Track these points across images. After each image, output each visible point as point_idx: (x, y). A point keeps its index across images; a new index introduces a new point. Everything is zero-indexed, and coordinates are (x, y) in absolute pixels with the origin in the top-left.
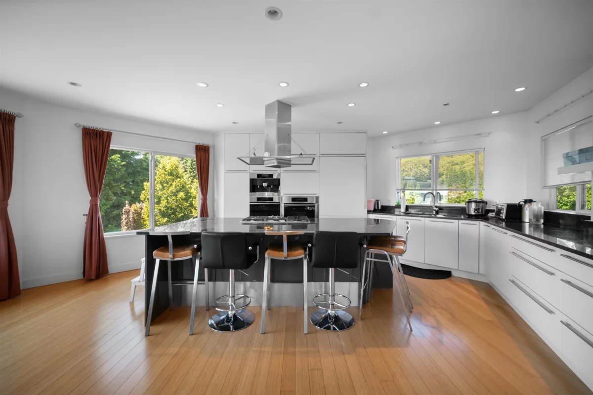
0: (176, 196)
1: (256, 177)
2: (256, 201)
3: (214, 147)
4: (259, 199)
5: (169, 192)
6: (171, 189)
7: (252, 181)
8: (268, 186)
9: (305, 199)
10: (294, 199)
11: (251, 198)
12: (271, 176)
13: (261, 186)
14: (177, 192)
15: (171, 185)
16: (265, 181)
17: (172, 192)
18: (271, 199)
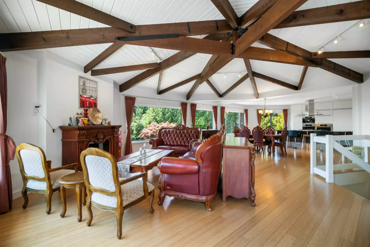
0: (266, 125)
1: (305, 118)
3: (289, 109)
4: (306, 125)
5: (263, 123)
6: (264, 122)
7: (303, 119)
8: (310, 121)
9: (326, 125)
10: (321, 125)
11: (303, 125)
12: (311, 117)
13: (307, 121)
14: (267, 123)
15: (264, 120)
16: (309, 119)
17: (265, 123)
18: (311, 125)
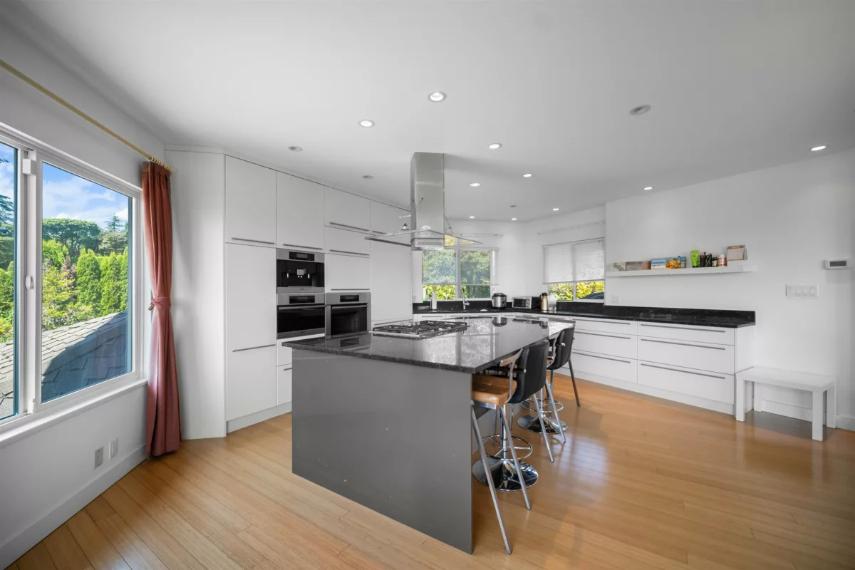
1: (287, 257)
2: (288, 303)
4: (293, 300)
8: (305, 276)
9: (357, 297)
10: (343, 298)
11: (279, 298)
12: (312, 256)
13: (295, 275)
18: (312, 299)
